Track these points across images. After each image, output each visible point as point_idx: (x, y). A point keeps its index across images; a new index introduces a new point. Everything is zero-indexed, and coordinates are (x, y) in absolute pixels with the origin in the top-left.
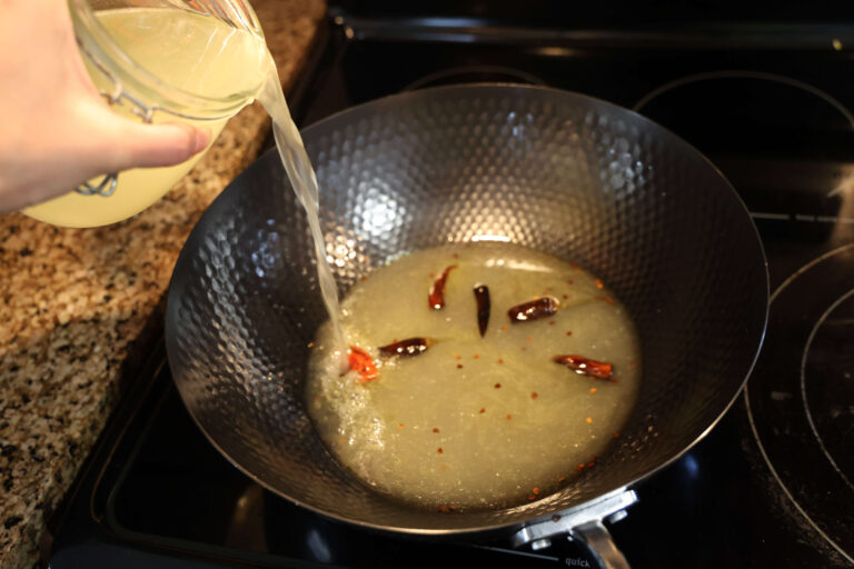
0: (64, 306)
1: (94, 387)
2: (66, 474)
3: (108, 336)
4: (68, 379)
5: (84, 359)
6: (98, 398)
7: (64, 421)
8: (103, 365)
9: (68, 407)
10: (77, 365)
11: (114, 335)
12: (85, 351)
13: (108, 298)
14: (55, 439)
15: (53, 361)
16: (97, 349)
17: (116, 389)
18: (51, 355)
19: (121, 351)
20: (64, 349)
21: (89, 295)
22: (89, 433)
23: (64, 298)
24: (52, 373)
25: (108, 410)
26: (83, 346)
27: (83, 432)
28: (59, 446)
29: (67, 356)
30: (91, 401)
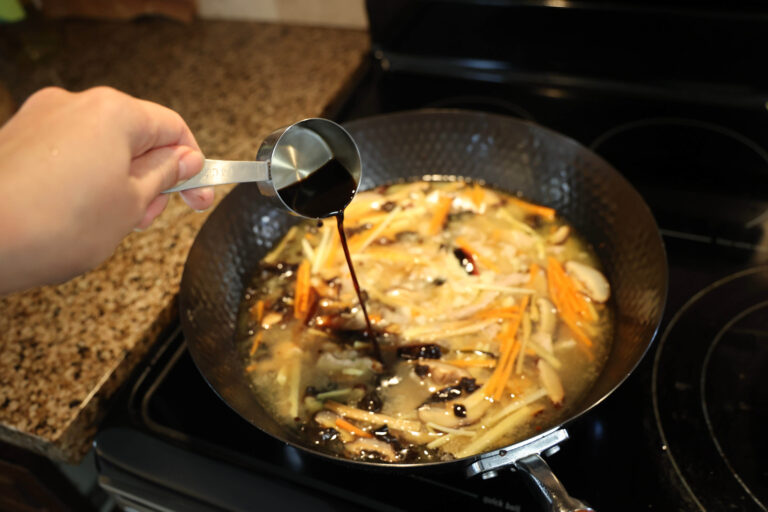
0: (140, 248)
1: (150, 311)
2: (120, 375)
3: (168, 274)
4: (133, 302)
5: (147, 288)
6: (152, 319)
7: (124, 333)
8: (160, 295)
9: (130, 323)
10: (142, 293)
11: (172, 273)
12: (148, 283)
13: (173, 246)
14: (116, 346)
15: (127, 289)
16: (159, 282)
17: (167, 315)
18: (126, 282)
19: (175, 286)
20: (136, 280)
21: (160, 241)
22: (141, 346)
23: (143, 241)
24: (123, 297)
25: (159, 330)
26: (148, 279)
27: (137, 344)
28: (117, 352)
29: (136, 285)
30: (146, 321)
